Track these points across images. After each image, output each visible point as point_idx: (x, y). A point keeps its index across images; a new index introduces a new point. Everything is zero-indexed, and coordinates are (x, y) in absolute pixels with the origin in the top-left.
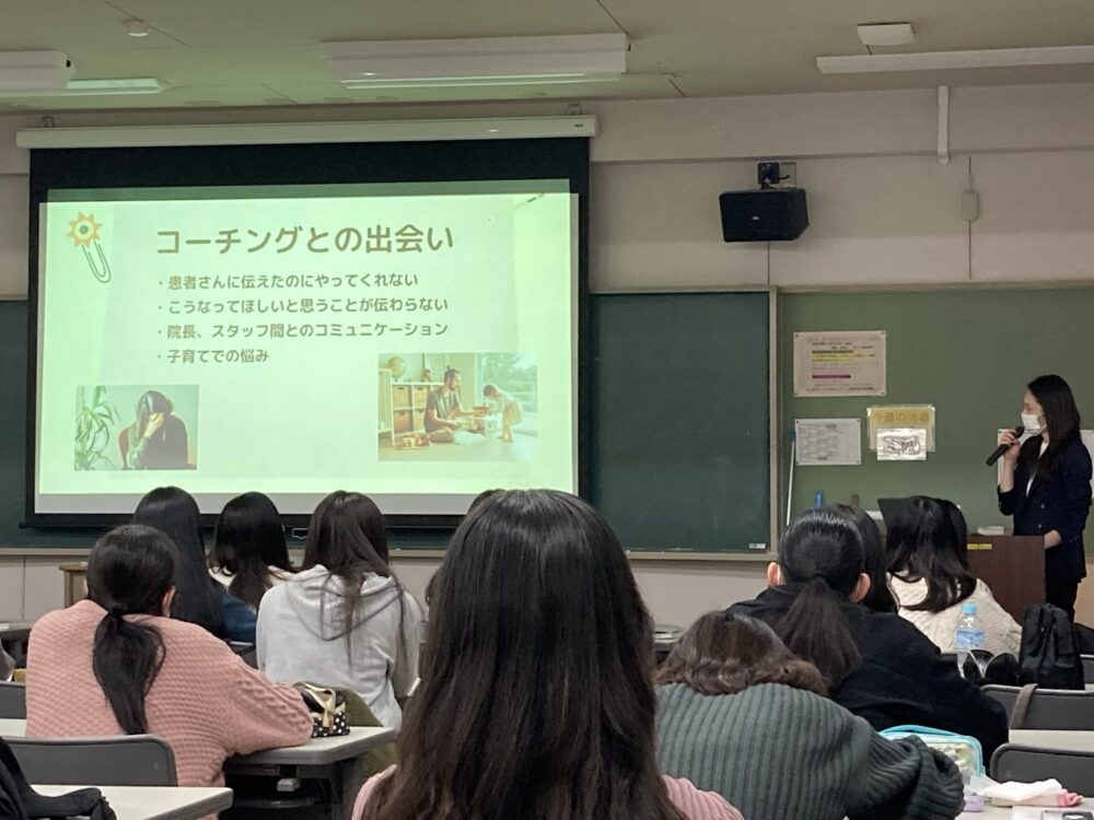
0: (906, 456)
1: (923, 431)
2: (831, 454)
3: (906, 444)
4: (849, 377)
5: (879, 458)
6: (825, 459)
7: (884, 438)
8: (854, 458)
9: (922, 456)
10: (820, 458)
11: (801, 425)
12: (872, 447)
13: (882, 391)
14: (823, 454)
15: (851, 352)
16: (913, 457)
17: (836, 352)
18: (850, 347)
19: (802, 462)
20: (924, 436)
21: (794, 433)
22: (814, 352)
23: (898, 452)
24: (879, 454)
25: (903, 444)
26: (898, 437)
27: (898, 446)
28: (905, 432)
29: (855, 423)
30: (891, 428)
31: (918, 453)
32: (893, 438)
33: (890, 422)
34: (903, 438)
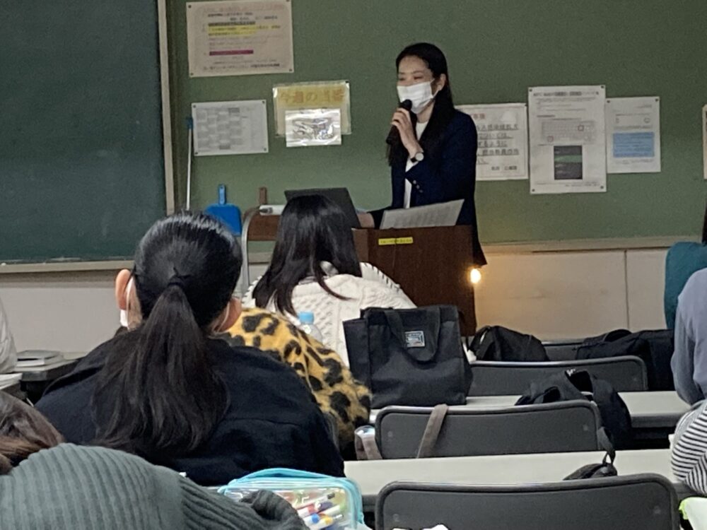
0: (318, 141)
1: (337, 111)
2: (234, 142)
3: (318, 127)
4: (251, 52)
5: (289, 145)
6: (228, 147)
7: (294, 121)
8: (260, 145)
9: (337, 140)
10: (221, 148)
11: (199, 110)
12: (279, 132)
13: (289, 67)
14: (224, 142)
15: (252, 23)
16: (327, 142)
17: (235, 24)
18: (251, 18)
19: (201, 152)
20: (338, 118)
21: (191, 119)
22: (211, 25)
23: (309, 136)
24: (288, 139)
25: (315, 127)
26: (309, 120)
27: (309, 130)
28: (317, 114)
29: (260, 105)
30: (301, 109)
31: (332, 137)
32: (304, 121)
33: (300, 102)
34: (315, 121)
